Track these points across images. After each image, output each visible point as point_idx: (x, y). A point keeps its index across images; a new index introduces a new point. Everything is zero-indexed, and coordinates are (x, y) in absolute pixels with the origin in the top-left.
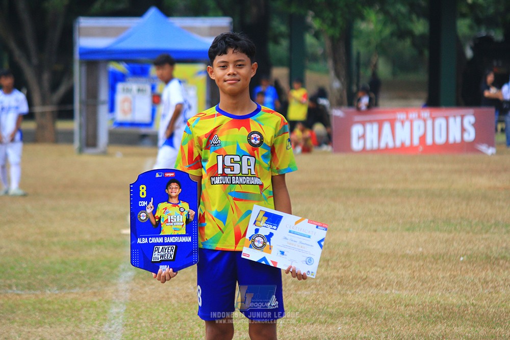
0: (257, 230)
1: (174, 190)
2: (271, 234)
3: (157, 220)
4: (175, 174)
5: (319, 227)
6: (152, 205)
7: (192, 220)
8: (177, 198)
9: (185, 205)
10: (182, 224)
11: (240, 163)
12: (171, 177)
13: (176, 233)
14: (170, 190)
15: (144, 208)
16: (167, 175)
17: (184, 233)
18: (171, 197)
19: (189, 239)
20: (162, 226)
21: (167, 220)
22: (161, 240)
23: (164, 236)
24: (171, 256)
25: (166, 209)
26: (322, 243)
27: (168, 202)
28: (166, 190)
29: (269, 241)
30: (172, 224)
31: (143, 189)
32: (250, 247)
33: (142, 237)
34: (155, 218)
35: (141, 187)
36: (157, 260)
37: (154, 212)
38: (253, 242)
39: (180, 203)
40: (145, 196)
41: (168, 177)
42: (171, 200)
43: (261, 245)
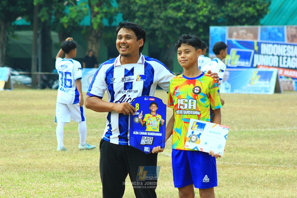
0: (193, 132)
1: (154, 108)
2: (200, 134)
3: (144, 123)
4: (155, 100)
5: (225, 128)
6: (142, 115)
7: (163, 124)
8: (155, 112)
9: (159, 117)
10: (157, 126)
11: (188, 103)
12: (153, 101)
13: (154, 131)
14: (152, 108)
15: (137, 116)
16: (150, 99)
17: (158, 131)
18: (152, 111)
19: (160, 135)
20: (147, 126)
21: (150, 123)
22: (146, 134)
23: (147, 132)
24: (151, 142)
25: (149, 117)
26: (226, 137)
27: (151, 114)
28: (150, 107)
29: (199, 137)
30: (152, 126)
31: (137, 105)
32: (189, 141)
33: (136, 131)
34: (143, 122)
35: (137, 104)
36: (143, 144)
37: (143, 118)
38: (191, 138)
39: (156, 115)
40: (138, 109)
41: (151, 101)
42: (152, 113)
43: (195, 140)
